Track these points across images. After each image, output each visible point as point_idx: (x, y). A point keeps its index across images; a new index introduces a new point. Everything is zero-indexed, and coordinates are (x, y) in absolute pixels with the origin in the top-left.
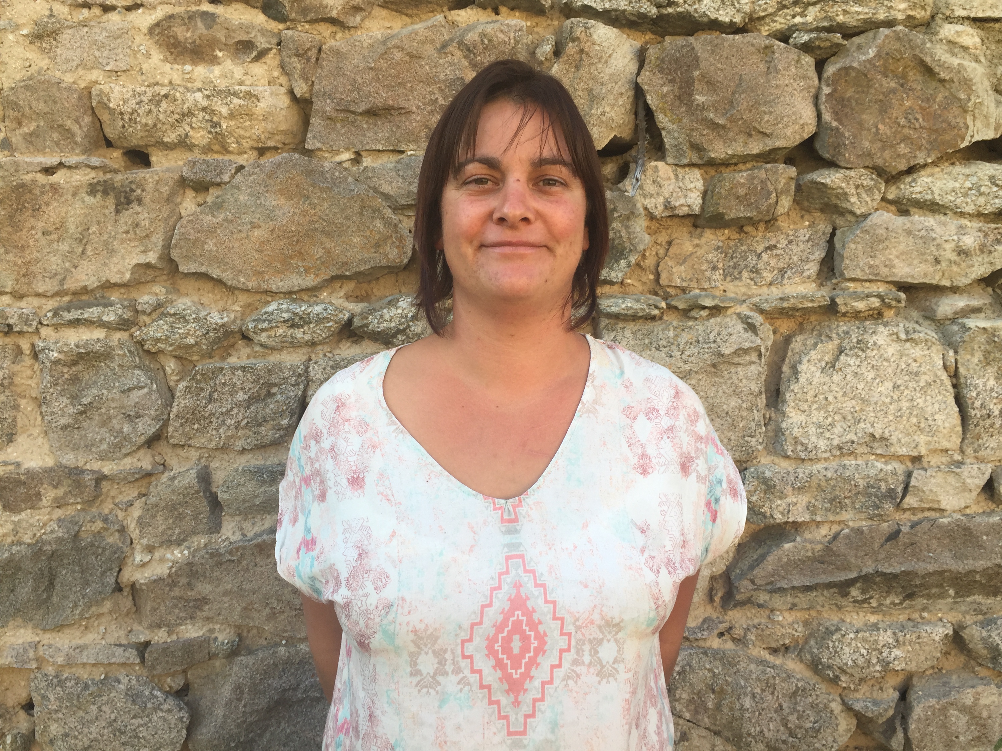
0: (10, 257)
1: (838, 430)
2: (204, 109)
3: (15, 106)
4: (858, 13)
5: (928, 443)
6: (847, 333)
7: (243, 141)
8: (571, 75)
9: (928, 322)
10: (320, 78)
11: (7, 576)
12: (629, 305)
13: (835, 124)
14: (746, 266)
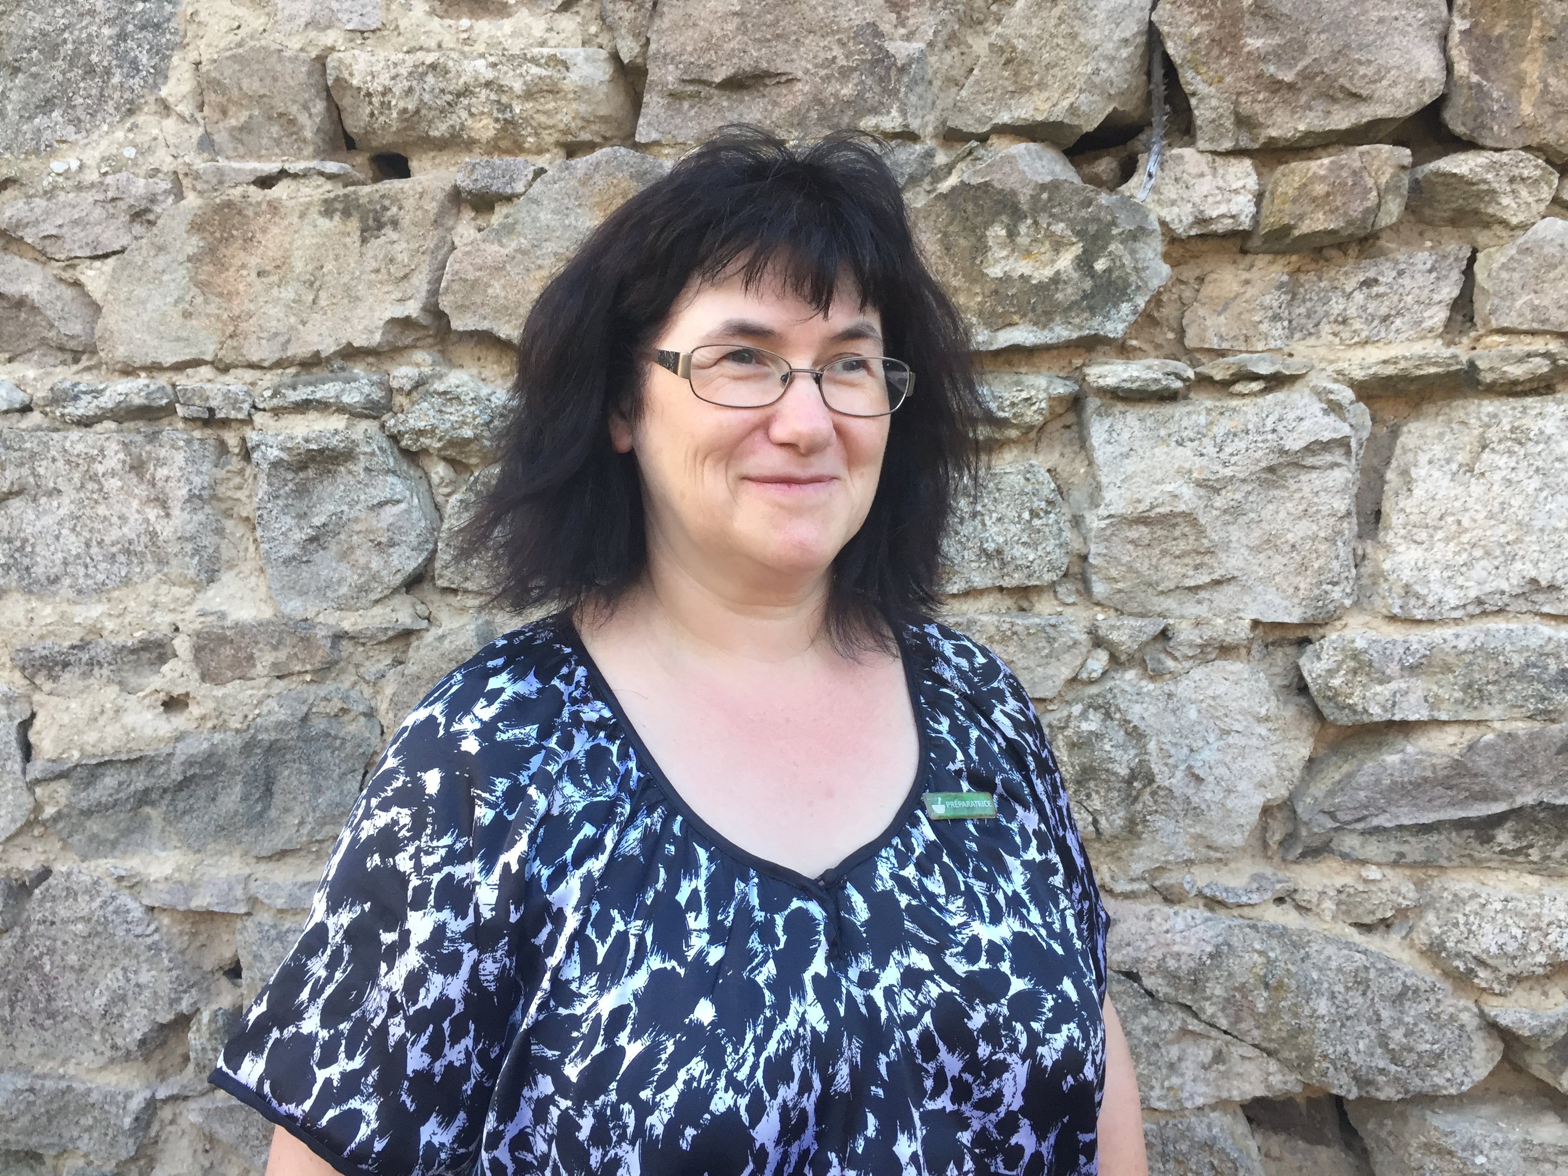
0: (212, 309)
1: (1478, 573)
2: (488, 84)
3: (218, 87)
6: (1495, 416)
7: (545, 134)
10: (659, 32)
11: (206, 777)
12: (1135, 374)
13: (1475, 79)
14: (1327, 314)
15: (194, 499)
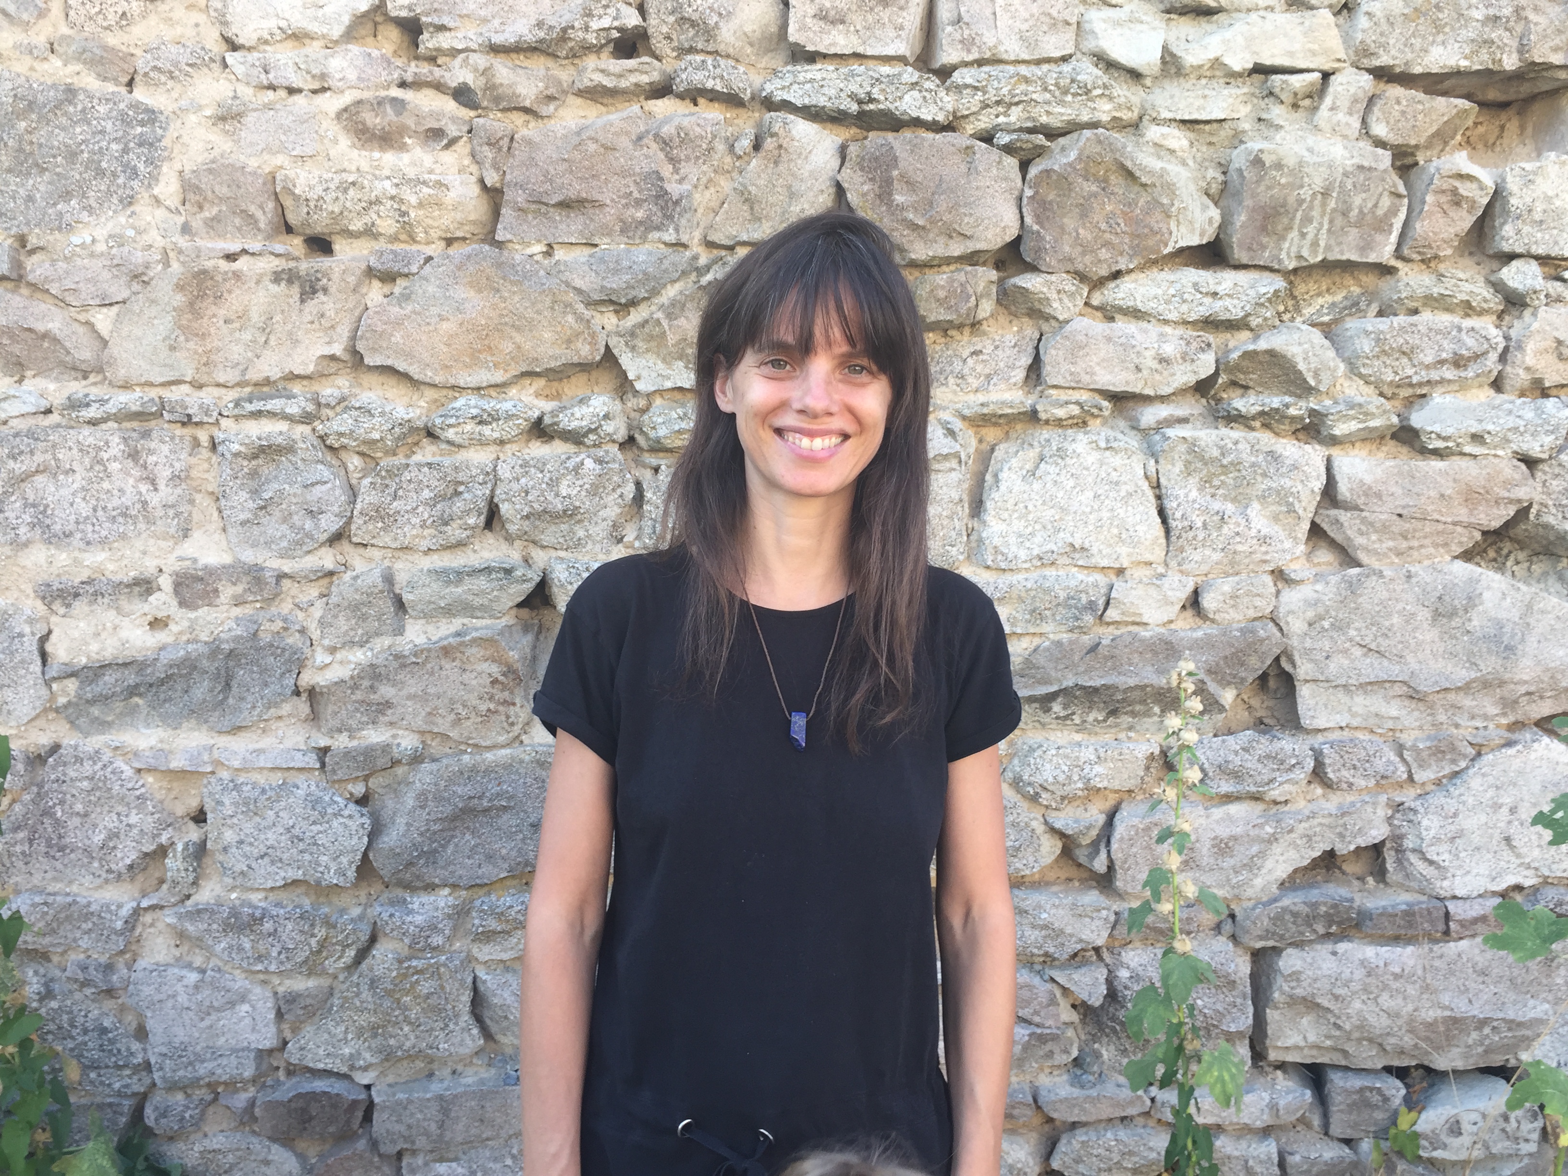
0: (191, 345)
1: (1038, 539)
2: (392, 198)
3: (197, 189)
4: (1062, 114)
5: (1129, 555)
6: (1048, 441)
7: (432, 232)
8: (770, 171)
9: (1135, 432)
10: (511, 167)
11: (181, 676)
13: (1036, 227)
14: (952, 372)
15: (176, 479)
